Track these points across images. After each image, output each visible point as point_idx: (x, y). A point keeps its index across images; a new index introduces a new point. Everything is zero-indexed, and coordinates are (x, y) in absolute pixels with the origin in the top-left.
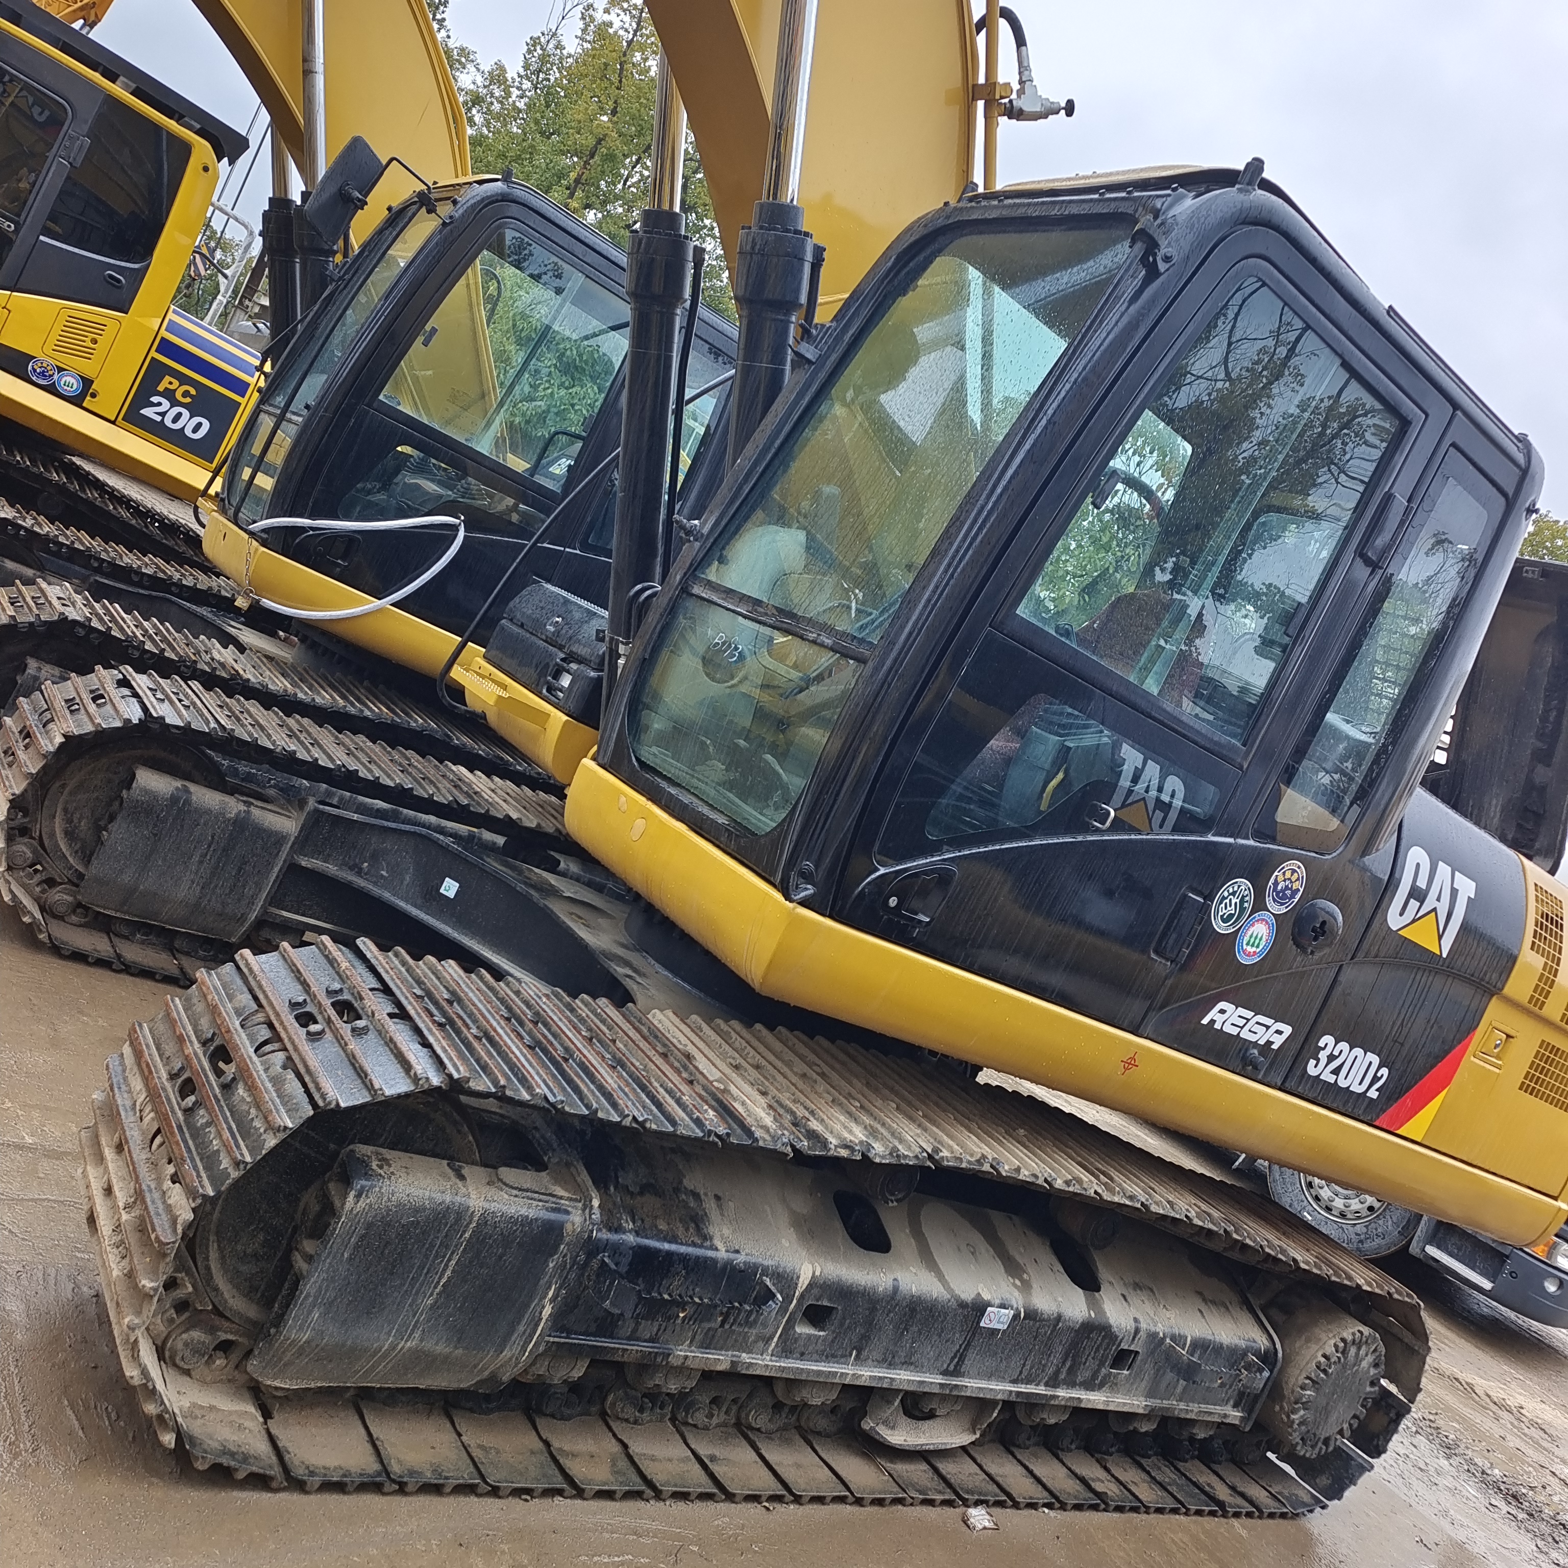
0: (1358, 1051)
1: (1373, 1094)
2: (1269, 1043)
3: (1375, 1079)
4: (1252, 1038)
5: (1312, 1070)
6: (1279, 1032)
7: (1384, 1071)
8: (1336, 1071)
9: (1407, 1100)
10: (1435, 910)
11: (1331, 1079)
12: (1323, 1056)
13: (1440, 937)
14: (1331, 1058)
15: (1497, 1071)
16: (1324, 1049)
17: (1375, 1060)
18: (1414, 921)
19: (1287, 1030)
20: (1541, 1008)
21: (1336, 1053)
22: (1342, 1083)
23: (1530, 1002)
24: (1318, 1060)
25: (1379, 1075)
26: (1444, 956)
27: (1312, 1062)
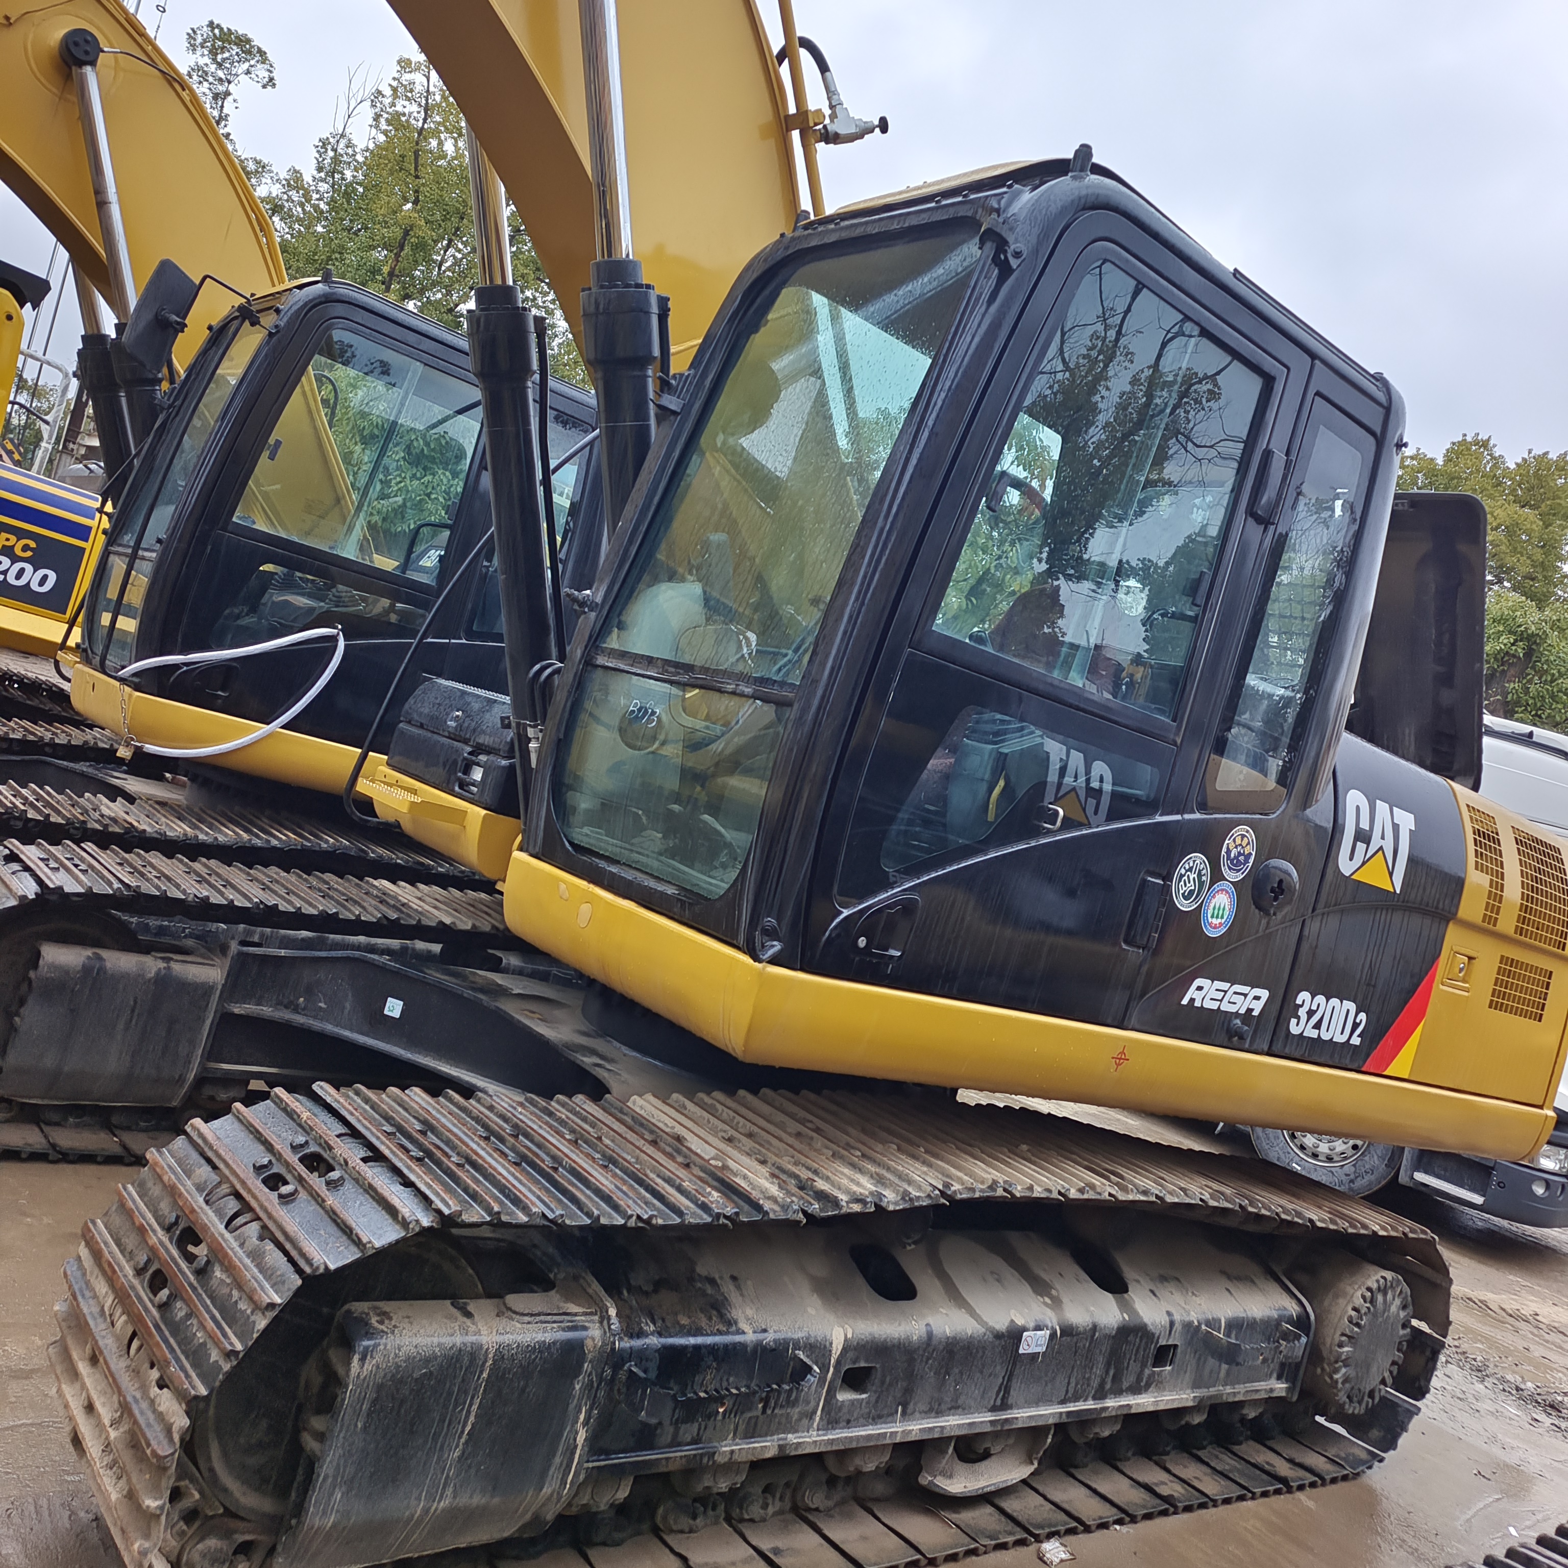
0: (1335, 1001)
1: (1356, 1041)
2: (1250, 1010)
3: (1355, 1025)
4: (1232, 1009)
5: (1295, 1029)
6: (1257, 998)
7: (1362, 1016)
8: (1318, 1026)
9: (1388, 1040)
10: (1381, 848)
11: (1314, 1034)
12: (1302, 1012)
13: (1391, 874)
14: (1311, 1013)
15: (1466, 994)
16: (1302, 1006)
17: (1351, 1006)
18: (1364, 863)
19: (1264, 994)
20: (1495, 925)
21: (1314, 1008)
22: (1326, 1036)
23: (1484, 921)
24: (1298, 1018)
25: (1358, 1021)
26: (1398, 891)
27: (1293, 1021)
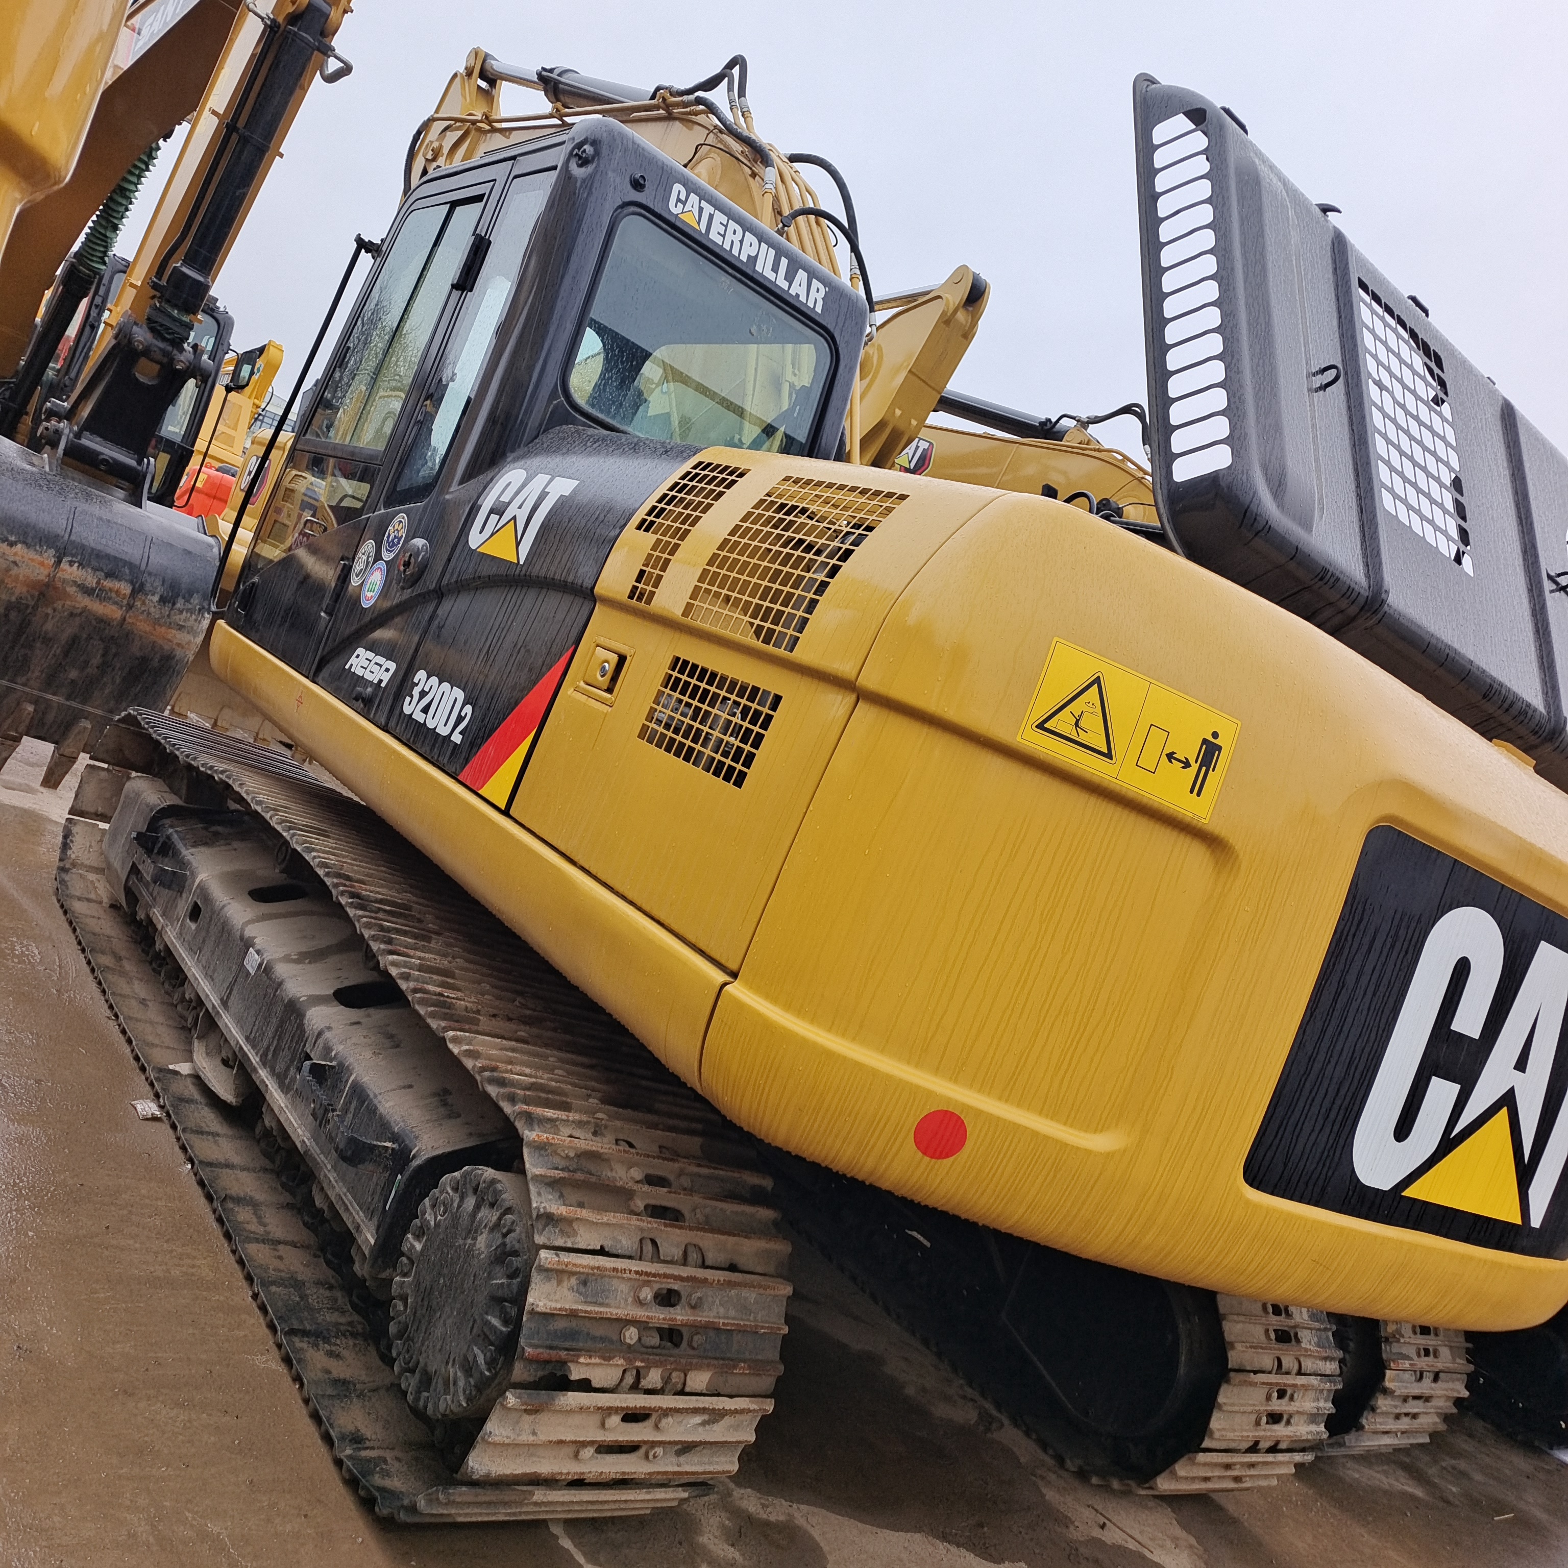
0: (446, 686)
1: (457, 738)
2: (381, 681)
3: (460, 719)
5: (407, 710)
6: (387, 670)
7: (468, 709)
8: (425, 710)
9: (489, 748)
10: (514, 518)
11: (419, 717)
12: (416, 692)
13: (518, 544)
14: (423, 694)
15: (605, 709)
16: (417, 685)
17: (459, 694)
18: (492, 535)
19: (392, 666)
20: (648, 602)
21: (427, 689)
22: (430, 725)
23: (631, 597)
24: (412, 697)
25: (463, 714)
26: (521, 562)
27: (408, 699)
